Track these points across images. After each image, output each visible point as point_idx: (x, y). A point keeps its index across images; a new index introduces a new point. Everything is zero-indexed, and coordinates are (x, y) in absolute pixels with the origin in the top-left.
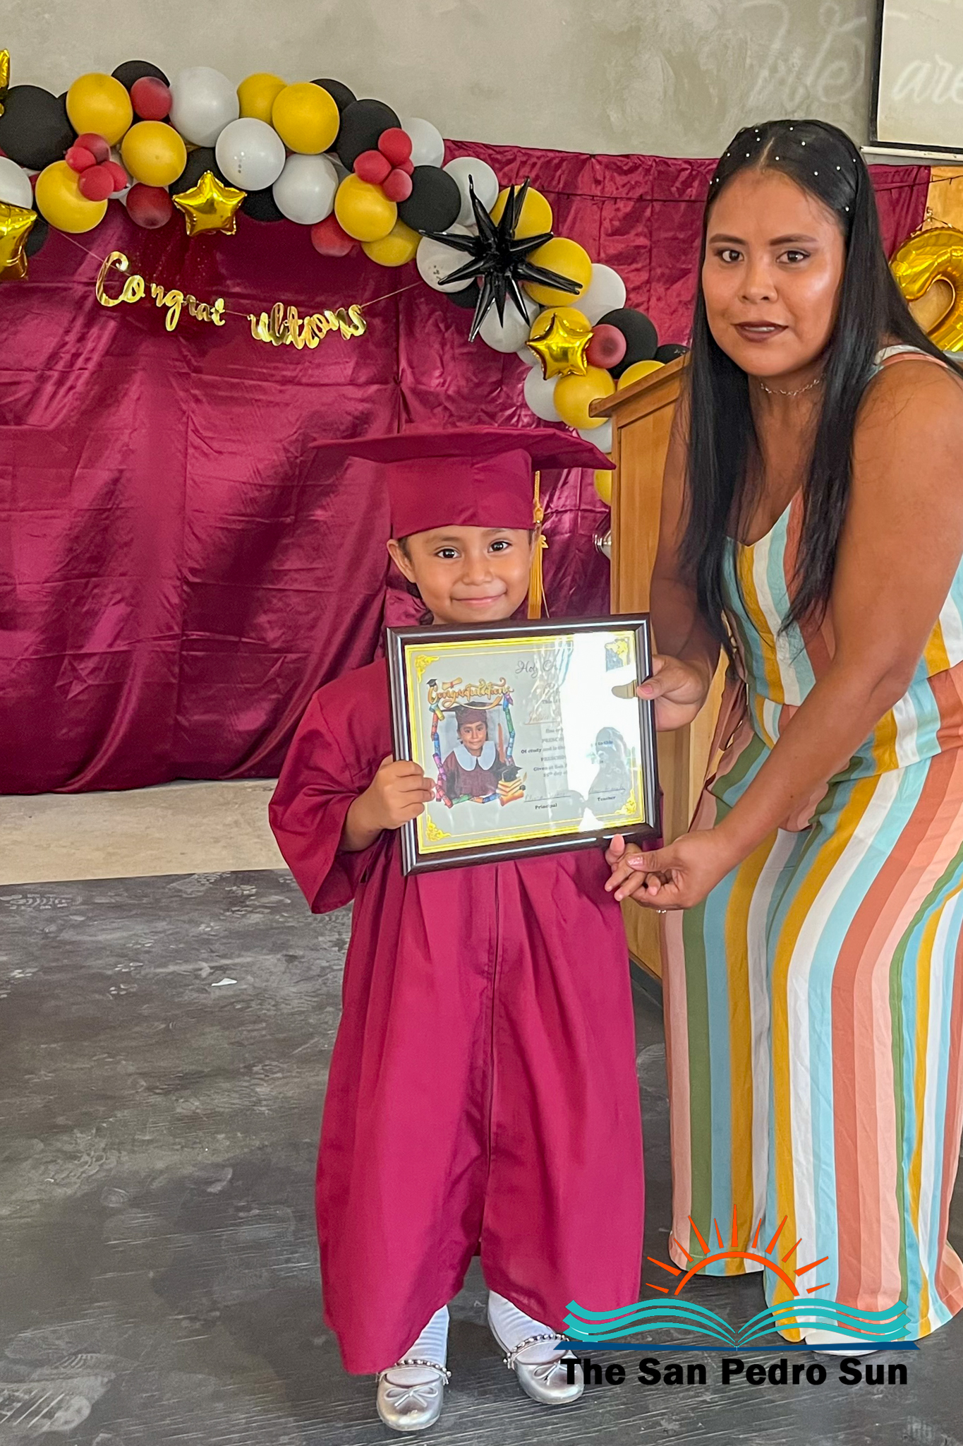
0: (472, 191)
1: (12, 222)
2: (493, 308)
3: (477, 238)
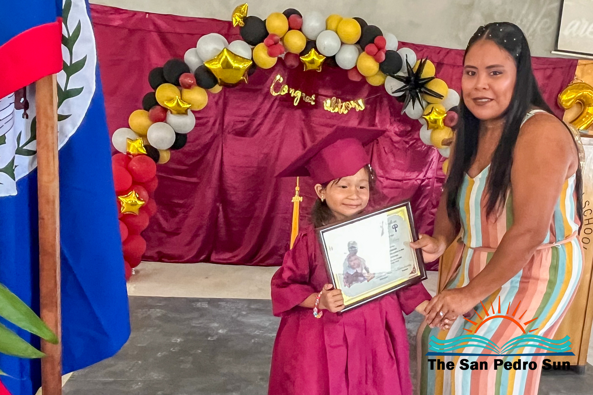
0: (407, 60)
1: (244, 64)
2: (411, 103)
3: (407, 77)
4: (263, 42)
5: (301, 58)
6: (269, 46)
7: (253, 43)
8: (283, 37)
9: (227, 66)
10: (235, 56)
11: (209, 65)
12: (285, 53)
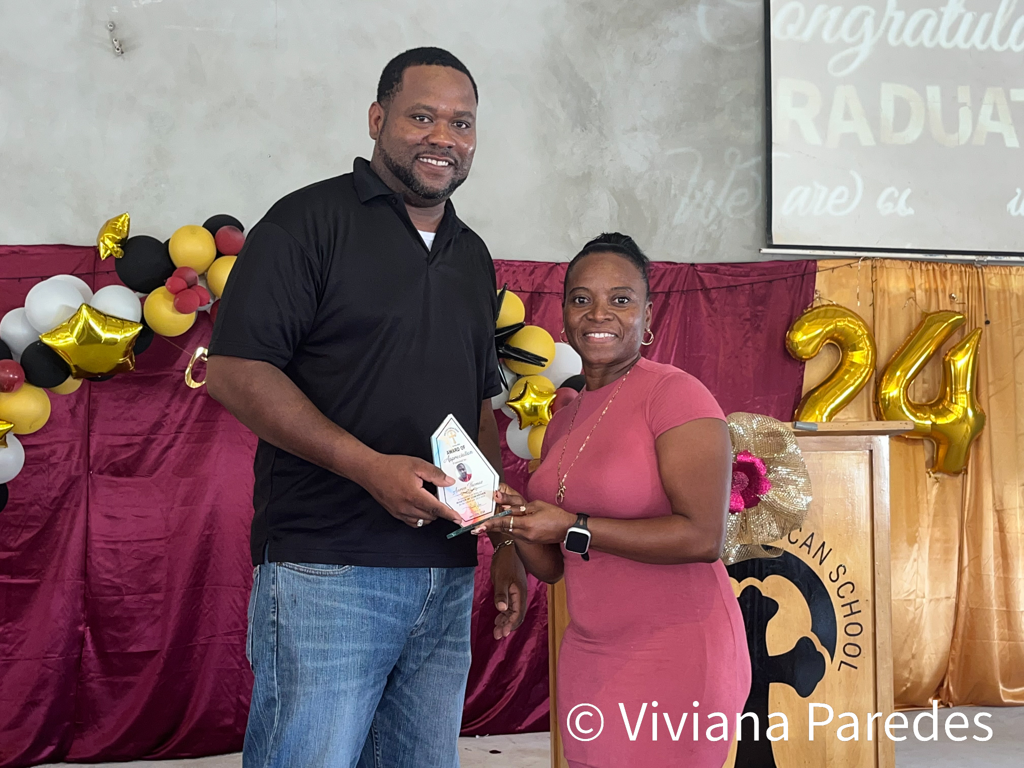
1: (125, 332)
4: (164, 285)
6: (176, 293)
7: (144, 288)
8: (206, 271)
11: (52, 340)
12: (212, 302)
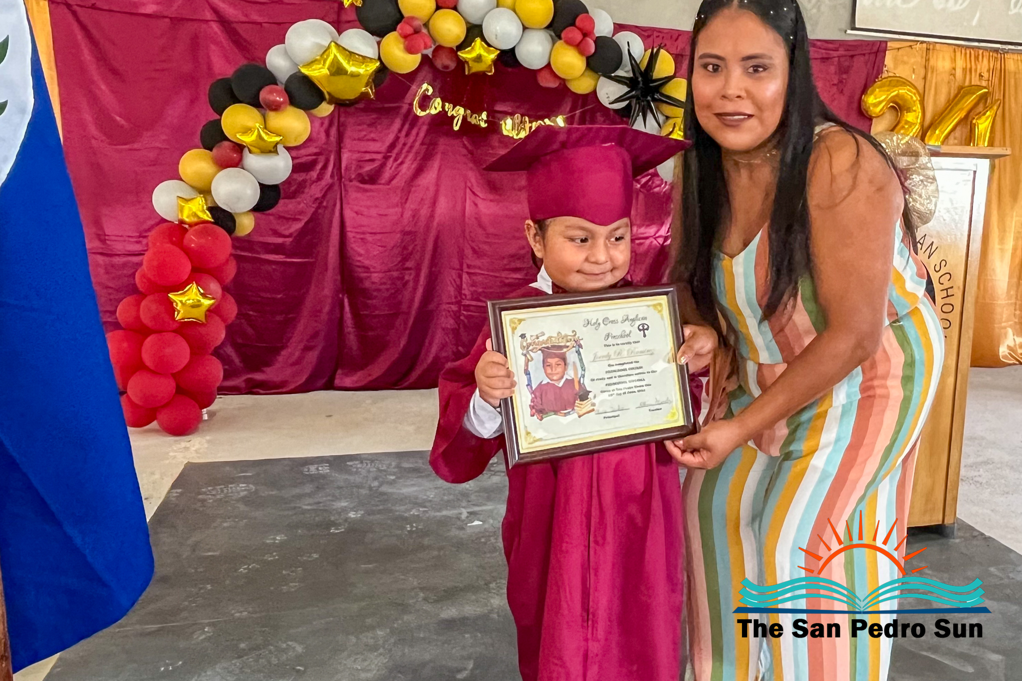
0: (629, 52)
1: (366, 66)
2: (640, 118)
3: (631, 78)
4: (395, 30)
5: (459, 53)
6: (405, 37)
7: (379, 32)
8: (428, 21)
9: (338, 71)
10: (351, 55)
11: (308, 70)
12: (433, 47)
